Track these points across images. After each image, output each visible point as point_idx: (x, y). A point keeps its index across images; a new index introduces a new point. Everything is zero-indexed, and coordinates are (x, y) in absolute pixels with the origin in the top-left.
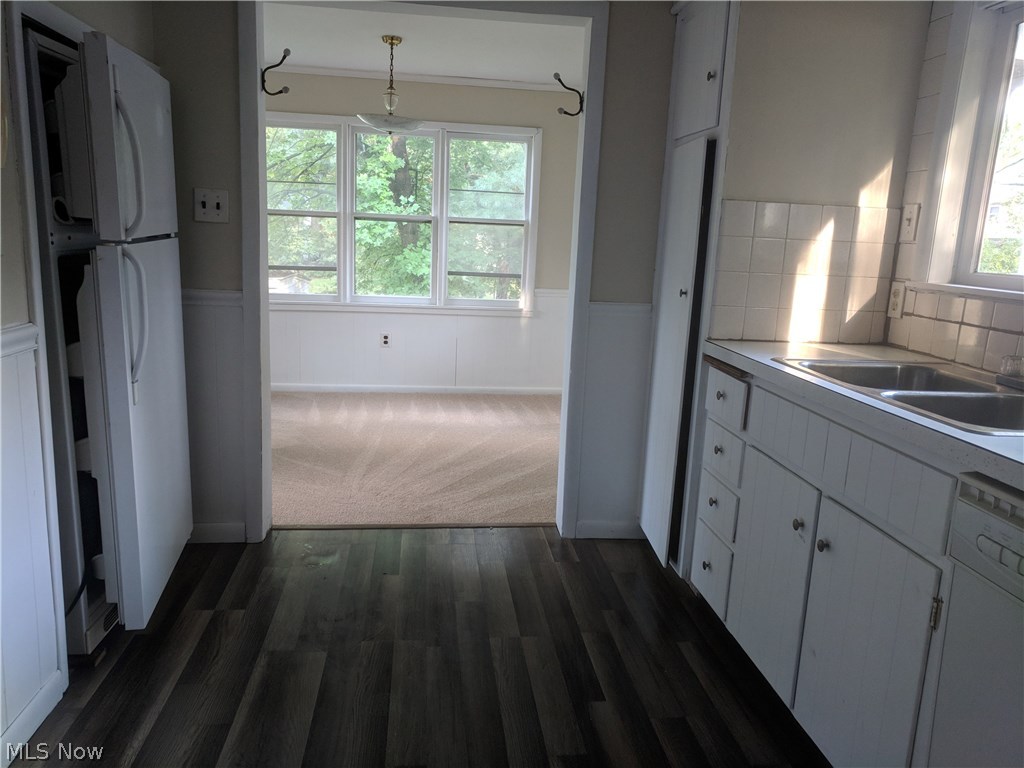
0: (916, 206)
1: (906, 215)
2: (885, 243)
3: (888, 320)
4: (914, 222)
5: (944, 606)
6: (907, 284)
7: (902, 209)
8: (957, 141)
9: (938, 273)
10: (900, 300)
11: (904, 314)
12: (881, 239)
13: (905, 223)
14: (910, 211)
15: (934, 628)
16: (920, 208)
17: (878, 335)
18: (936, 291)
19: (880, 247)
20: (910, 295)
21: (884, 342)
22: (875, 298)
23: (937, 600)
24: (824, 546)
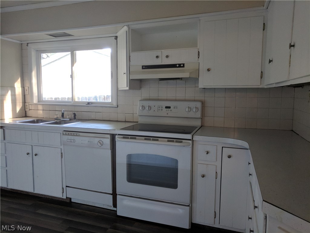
0: (27, 87)
1: (25, 89)
2: (22, 95)
3: (26, 111)
4: (28, 90)
5: (63, 154)
6: (29, 103)
7: (24, 88)
8: (34, 74)
9: (35, 101)
10: (28, 107)
11: (29, 110)
12: (21, 94)
13: (25, 91)
14: (26, 88)
15: (62, 158)
16: (29, 87)
17: (24, 115)
18: (36, 104)
19: (21, 96)
20: (30, 106)
21: (26, 116)
22: (22, 107)
23: (62, 153)
24: (36, 155)
